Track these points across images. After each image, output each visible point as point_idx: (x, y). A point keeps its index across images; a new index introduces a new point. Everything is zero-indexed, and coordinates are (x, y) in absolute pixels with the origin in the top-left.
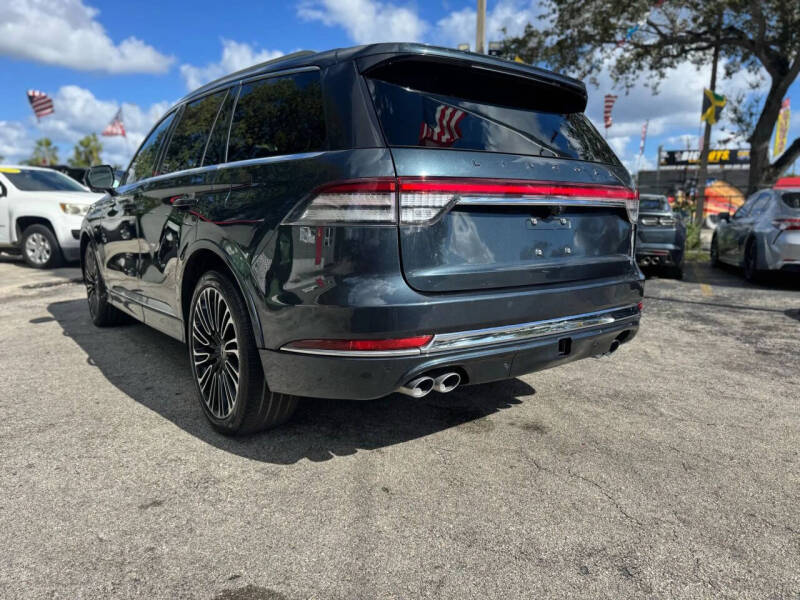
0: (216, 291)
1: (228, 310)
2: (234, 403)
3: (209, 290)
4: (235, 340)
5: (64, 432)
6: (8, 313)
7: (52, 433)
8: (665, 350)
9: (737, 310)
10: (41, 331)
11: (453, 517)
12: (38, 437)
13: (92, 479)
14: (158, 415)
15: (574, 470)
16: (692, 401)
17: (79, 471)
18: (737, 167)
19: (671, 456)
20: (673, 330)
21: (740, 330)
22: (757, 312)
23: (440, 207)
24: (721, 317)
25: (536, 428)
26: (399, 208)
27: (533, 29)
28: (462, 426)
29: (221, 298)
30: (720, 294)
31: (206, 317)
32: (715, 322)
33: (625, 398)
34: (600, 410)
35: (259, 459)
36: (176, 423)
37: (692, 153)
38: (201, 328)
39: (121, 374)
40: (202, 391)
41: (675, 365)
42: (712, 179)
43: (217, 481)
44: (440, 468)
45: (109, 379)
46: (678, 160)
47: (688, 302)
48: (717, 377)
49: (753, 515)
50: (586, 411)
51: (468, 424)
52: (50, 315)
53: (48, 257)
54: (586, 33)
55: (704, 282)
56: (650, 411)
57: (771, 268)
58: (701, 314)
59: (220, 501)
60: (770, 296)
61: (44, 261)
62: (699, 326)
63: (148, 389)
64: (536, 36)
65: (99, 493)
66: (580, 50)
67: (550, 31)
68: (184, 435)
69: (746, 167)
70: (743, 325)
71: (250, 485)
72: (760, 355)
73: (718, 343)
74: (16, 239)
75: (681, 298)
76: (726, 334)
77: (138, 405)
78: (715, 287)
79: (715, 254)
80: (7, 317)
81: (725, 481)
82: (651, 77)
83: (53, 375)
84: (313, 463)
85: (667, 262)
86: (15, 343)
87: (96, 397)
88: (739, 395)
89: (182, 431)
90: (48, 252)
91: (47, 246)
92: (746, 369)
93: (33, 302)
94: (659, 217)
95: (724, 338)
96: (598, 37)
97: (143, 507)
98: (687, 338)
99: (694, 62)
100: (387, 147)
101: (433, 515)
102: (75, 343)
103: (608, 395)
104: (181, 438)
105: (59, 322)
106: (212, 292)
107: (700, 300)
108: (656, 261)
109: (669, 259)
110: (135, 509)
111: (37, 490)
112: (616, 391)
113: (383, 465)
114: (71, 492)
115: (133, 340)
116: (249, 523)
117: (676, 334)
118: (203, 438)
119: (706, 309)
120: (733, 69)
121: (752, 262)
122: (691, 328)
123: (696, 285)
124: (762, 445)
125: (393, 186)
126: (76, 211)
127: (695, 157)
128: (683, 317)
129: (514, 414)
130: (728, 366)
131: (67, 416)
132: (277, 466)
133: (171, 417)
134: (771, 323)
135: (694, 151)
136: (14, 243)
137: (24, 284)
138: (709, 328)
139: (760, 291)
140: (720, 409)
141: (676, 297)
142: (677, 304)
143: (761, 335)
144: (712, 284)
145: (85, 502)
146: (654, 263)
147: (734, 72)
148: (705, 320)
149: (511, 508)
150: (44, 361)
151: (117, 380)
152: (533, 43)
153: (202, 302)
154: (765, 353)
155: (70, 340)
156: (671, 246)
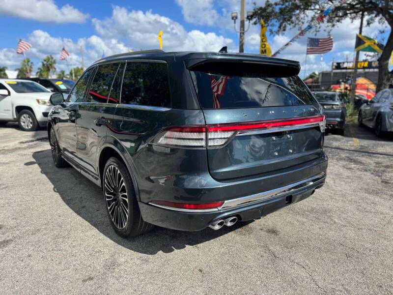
0: (116, 168)
1: (122, 179)
2: (126, 224)
3: (113, 166)
4: (126, 194)
5: (45, 234)
6: (14, 159)
7: (39, 235)
8: (336, 181)
9: (371, 155)
10: (30, 170)
11: (234, 287)
12: (32, 238)
13: (59, 263)
14: (89, 224)
15: (292, 258)
16: (350, 214)
17: (53, 258)
18: (371, 70)
19: (340, 249)
20: (339, 167)
21: (373, 168)
22: (382, 156)
23: (227, 138)
24: (364, 159)
25: (273, 232)
26: (207, 139)
27: (270, 3)
28: (236, 230)
29: (119, 172)
30: (363, 145)
31: (112, 179)
32: (361, 163)
33: (317, 212)
34: (305, 220)
35: (138, 251)
36: (98, 229)
37: (349, 63)
38: (109, 183)
39: (70, 198)
40: (110, 213)
41: (341, 191)
42: (359, 77)
43: (119, 265)
44: (227, 257)
45: (64, 201)
46: (342, 67)
47: (347, 150)
48: (363, 199)
49: (381, 287)
50: (298, 221)
51: (239, 229)
52: (34, 160)
53: (31, 125)
54: (296, 4)
55: (355, 137)
56: (329, 221)
57: (389, 130)
58: (354, 158)
59: (121, 277)
60: (388, 145)
61: (30, 127)
62: (353, 165)
63: (83, 207)
64: (270, 7)
65: (63, 272)
66: (293, 13)
67: (278, 3)
68: (102, 236)
69: (376, 70)
70: (375, 165)
71: (134, 267)
72: (383, 184)
73: (363, 176)
74: (15, 117)
75: (343, 147)
76: (366, 170)
77: (79, 218)
78: (360, 140)
79: (360, 120)
80: (13, 161)
81: (367, 265)
82: (328, 26)
83: (37, 198)
84: (165, 254)
85: (337, 127)
86: (18, 178)
87: (58, 212)
88: (373, 210)
89: (101, 234)
90: (31, 123)
91: (31, 120)
92: (376, 193)
93: (26, 152)
94: (333, 105)
95: (365, 173)
96: (302, 7)
97: (84, 281)
98: (346, 173)
99: (351, 18)
100: (201, 109)
101: (224, 286)
102: (47, 178)
103: (308, 211)
104: (101, 238)
105: (39, 164)
106: (114, 168)
107: (353, 148)
108: (331, 127)
109: (337, 126)
110: (80, 282)
111: (33, 270)
112: (312, 208)
113: (198, 255)
114: (49, 272)
115: (75, 176)
116: (135, 291)
117: (341, 170)
118: (111, 239)
119: (356, 154)
120: (371, 21)
121: (379, 127)
122: (349, 166)
123: (350, 139)
124: (385, 242)
125: (204, 130)
126: (44, 103)
127: (351, 65)
128: (345, 159)
129: (262, 223)
130: (367, 191)
131: (45, 224)
132: (147, 255)
133: (95, 225)
134: (389, 164)
135: (350, 62)
136: (15, 119)
137: (21, 141)
138: (357, 166)
139: (383, 142)
140: (364, 219)
141: (341, 147)
142: (342, 151)
143: (384, 171)
144: (359, 138)
145: (56, 278)
146: (330, 128)
147: (371, 23)
148: (356, 162)
149: (262, 282)
150: (32, 190)
151: (68, 202)
152: (269, 10)
153: (110, 171)
154: (386, 183)
155: (44, 175)
156: (339, 120)
